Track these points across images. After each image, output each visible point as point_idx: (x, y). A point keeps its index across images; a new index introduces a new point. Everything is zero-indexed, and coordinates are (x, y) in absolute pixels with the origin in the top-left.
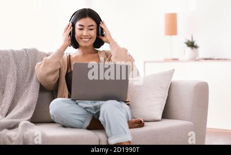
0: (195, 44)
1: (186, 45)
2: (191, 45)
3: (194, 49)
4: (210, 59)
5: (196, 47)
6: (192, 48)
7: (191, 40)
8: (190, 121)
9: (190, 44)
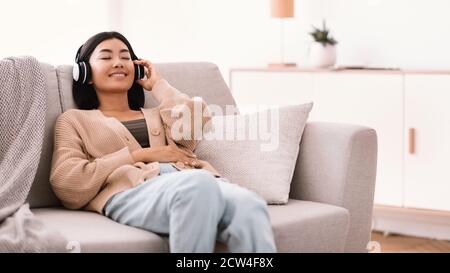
0: (329, 36)
1: (312, 39)
2: (323, 38)
3: (328, 46)
4: (361, 68)
5: (332, 42)
6: (324, 45)
7: (321, 29)
8: (343, 206)
9: (320, 36)
